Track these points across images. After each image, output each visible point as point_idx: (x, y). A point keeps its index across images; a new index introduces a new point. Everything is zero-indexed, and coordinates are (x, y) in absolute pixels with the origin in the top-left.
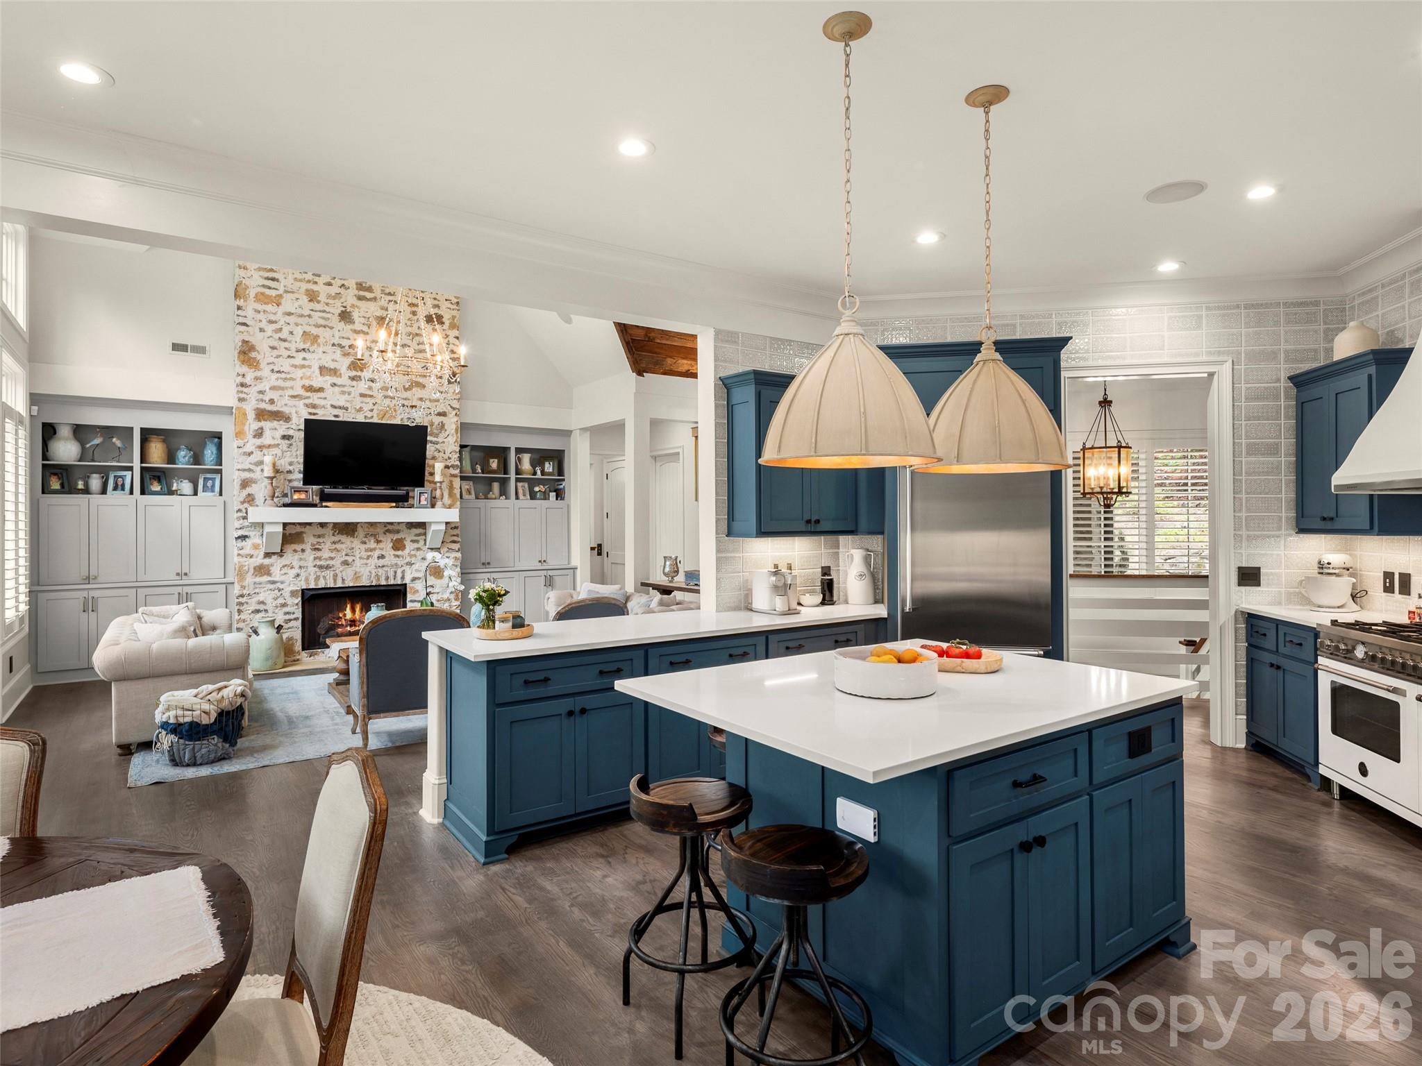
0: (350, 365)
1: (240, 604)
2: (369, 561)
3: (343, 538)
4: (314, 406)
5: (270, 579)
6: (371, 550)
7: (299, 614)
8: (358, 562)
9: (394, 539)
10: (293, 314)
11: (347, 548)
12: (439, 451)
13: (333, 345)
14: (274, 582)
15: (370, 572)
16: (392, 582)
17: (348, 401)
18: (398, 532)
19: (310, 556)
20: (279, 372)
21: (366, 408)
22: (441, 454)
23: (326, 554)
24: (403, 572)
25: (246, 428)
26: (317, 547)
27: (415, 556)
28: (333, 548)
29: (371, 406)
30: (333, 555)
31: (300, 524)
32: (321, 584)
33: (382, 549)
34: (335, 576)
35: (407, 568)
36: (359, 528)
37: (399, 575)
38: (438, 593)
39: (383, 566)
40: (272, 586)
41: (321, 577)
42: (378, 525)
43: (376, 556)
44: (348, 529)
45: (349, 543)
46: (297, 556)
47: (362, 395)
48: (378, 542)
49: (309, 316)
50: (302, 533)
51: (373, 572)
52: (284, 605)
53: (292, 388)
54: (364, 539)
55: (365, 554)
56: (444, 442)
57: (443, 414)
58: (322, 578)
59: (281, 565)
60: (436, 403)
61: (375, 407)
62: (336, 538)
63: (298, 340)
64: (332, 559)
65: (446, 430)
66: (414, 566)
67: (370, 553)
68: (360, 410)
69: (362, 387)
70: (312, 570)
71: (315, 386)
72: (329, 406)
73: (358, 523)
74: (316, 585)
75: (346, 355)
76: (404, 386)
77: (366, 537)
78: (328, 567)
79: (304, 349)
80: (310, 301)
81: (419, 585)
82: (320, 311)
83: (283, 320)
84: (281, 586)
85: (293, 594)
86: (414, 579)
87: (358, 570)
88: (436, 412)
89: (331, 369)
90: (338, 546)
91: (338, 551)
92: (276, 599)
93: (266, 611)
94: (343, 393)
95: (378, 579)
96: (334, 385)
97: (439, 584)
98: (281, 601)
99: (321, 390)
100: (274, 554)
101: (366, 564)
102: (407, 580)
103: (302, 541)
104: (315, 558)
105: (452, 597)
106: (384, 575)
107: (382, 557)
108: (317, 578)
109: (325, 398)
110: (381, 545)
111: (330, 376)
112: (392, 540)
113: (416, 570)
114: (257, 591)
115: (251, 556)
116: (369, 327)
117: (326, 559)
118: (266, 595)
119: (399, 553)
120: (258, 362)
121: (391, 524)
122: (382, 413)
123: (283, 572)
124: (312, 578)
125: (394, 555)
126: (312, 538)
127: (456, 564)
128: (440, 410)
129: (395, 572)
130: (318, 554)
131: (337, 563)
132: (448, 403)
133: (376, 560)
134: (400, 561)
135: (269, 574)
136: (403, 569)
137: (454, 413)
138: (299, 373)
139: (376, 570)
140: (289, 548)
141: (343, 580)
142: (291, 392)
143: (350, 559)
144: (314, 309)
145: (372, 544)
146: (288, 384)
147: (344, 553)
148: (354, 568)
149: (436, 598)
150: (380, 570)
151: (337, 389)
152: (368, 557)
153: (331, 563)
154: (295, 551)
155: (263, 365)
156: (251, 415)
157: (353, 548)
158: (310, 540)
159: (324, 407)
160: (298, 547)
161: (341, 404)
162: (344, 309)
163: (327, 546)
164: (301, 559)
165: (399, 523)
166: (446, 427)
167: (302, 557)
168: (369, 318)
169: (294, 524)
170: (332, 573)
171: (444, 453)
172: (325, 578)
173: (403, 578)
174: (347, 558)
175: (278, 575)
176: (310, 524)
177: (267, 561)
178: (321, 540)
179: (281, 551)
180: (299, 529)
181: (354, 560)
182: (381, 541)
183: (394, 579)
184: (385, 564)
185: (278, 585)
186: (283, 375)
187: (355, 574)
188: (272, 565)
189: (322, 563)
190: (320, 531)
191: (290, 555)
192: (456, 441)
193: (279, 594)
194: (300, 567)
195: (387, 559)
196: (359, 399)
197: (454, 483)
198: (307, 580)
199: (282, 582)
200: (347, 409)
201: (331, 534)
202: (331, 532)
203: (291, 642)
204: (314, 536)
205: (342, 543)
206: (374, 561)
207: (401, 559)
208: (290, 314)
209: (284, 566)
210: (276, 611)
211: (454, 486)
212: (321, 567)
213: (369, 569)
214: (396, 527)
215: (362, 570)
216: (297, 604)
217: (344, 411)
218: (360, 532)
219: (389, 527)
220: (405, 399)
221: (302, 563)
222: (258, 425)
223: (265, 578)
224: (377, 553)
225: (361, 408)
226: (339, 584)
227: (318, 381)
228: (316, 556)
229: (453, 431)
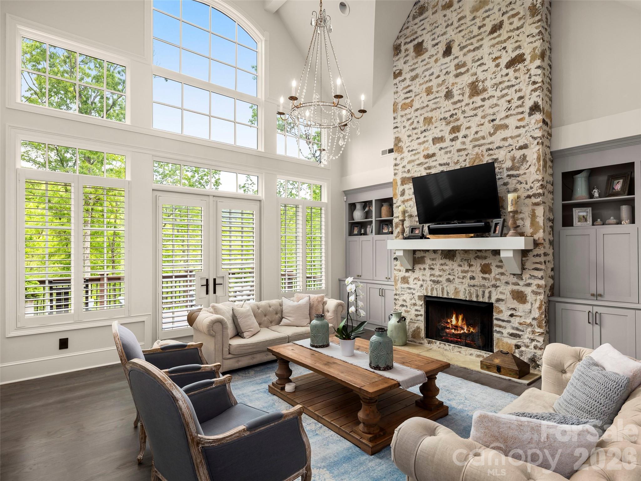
0: (450, 130)
1: (395, 299)
2: (463, 281)
3: (447, 261)
4: (429, 168)
5: (408, 286)
6: (466, 272)
7: (422, 312)
8: (457, 281)
9: (483, 264)
10: (418, 109)
11: (449, 269)
12: (521, 183)
13: (441, 119)
14: (410, 289)
15: (465, 289)
16: (481, 300)
17: (449, 158)
18: (485, 258)
19: (428, 272)
20: (412, 151)
21: (461, 159)
22: (523, 185)
23: (437, 273)
24: (490, 293)
25: (397, 191)
26: (432, 267)
27: (499, 279)
28: (441, 268)
29: (464, 158)
30: (441, 273)
31: (423, 250)
32: (435, 294)
33: (473, 272)
34: (443, 289)
35: (493, 289)
36: (458, 255)
37: (487, 295)
38: (521, 317)
39: (474, 286)
40: (409, 291)
41: (435, 288)
42: (471, 252)
43: (468, 277)
44: (449, 254)
45: (451, 265)
46: (421, 273)
47: (459, 151)
48: (470, 266)
49: (427, 106)
50: (424, 257)
51: (467, 289)
52: (415, 304)
53: (418, 159)
54: (461, 263)
55: (461, 275)
56: (525, 174)
57: (525, 147)
58: (435, 290)
59: (414, 278)
60: (518, 138)
61: (467, 157)
62: (443, 261)
63: (422, 125)
64: (440, 276)
65: (527, 161)
66: (498, 288)
67: (465, 274)
68: (458, 162)
69: (458, 145)
70: (430, 283)
71: (430, 153)
72: (438, 165)
73: (457, 250)
74: (432, 294)
75: (448, 123)
76: (489, 133)
77: (462, 261)
78: (438, 282)
79: (425, 130)
80: (427, 95)
81: (502, 306)
82: (434, 99)
83: (413, 115)
84: (414, 292)
85: (420, 297)
86: (498, 300)
87: (457, 286)
88: (517, 148)
89: (439, 138)
90: (445, 267)
91: (444, 271)
92: (411, 299)
93: (407, 306)
94: (446, 153)
95: (471, 296)
96: (441, 149)
97: (522, 308)
98: (413, 301)
99: (434, 155)
100: (410, 270)
101: (462, 283)
102: (493, 300)
103: (424, 263)
104: (431, 275)
105: (535, 323)
106: (475, 293)
107: (472, 278)
108: (432, 289)
109: (436, 160)
110: (473, 268)
111: (439, 143)
112: (481, 264)
113: (501, 293)
114: (403, 293)
115: (400, 271)
116: (463, 96)
117: (437, 276)
118: (407, 297)
119: (487, 276)
120: (402, 149)
121: (480, 251)
122: (472, 160)
123: (414, 282)
124: (429, 288)
125: (482, 277)
126: (429, 260)
127: (539, 291)
128: (521, 143)
129: (484, 292)
130: (433, 272)
131: (443, 279)
132: (529, 135)
133: (469, 280)
134: (486, 283)
135: (408, 283)
136: (489, 289)
137: (536, 142)
138: (422, 147)
139: (469, 288)
140: (417, 267)
141: (448, 293)
142: (418, 162)
143: (451, 277)
144: (430, 99)
145: (466, 268)
146: (417, 157)
147: (448, 272)
148: (454, 285)
149: (519, 321)
150: (472, 288)
151: (443, 151)
152: (464, 277)
153: (440, 279)
154: (420, 269)
155: (405, 150)
156: (399, 182)
157: (453, 270)
158: (428, 262)
159: (435, 167)
160: (422, 266)
161: (445, 161)
162: (447, 90)
163: (437, 267)
164: (423, 275)
165: (486, 250)
166: (527, 159)
167: (424, 273)
168: (463, 88)
169: (419, 250)
170: (441, 287)
171: (527, 184)
172: (436, 289)
173: (490, 297)
174: (450, 277)
175: (412, 284)
176: (428, 251)
177: (407, 274)
178: (434, 262)
179: (413, 268)
180: (423, 254)
181: (454, 279)
182: (472, 265)
183: (483, 297)
184: (476, 284)
185: (412, 290)
186: (414, 152)
187: (456, 289)
188: (409, 277)
189: (435, 279)
190: (433, 256)
191: (418, 271)
192: (538, 170)
193: (412, 297)
194: (423, 280)
195: (476, 280)
196: (457, 154)
197: (536, 211)
198: (427, 289)
199: (414, 289)
200: (448, 164)
201: (440, 258)
202: (440, 257)
203: (418, 330)
204: (430, 259)
205: (447, 265)
206: (467, 281)
207: (488, 281)
208: (417, 110)
209: (415, 279)
210: (411, 307)
211: (537, 214)
212: (434, 281)
213: (464, 286)
214: (484, 254)
215: (460, 286)
216: (421, 305)
217: (447, 166)
218: (458, 258)
219: (479, 254)
220: (490, 143)
221: (424, 278)
222: (402, 188)
223: (406, 286)
224: (469, 275)
225: (458, 160)
226: (445, 296)
227: (433, 149)
228: (431, 273)
229: (535, 161)
